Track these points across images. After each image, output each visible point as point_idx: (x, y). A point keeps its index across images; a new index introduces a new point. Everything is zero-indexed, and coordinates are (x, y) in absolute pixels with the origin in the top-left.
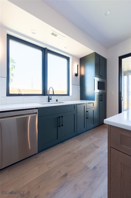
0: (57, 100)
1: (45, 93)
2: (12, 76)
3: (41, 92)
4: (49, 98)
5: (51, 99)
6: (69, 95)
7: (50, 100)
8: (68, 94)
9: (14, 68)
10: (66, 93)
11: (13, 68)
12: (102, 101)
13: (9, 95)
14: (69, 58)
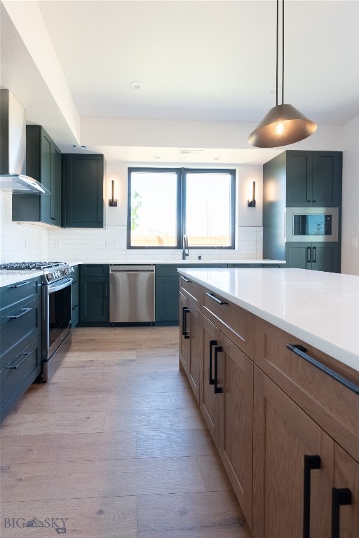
0: (200, 258)
1: (181, 244)
2: (138, 218)
3: (174, 244)
4: (184, 252)
5: (188, 255)
6: (234, 248)
8: (232, 247)
9: (140, 206)
10: (229, 244)
11: (138, 206)
12: (315, 261)
13: (129, 247)
14: (234, 171)
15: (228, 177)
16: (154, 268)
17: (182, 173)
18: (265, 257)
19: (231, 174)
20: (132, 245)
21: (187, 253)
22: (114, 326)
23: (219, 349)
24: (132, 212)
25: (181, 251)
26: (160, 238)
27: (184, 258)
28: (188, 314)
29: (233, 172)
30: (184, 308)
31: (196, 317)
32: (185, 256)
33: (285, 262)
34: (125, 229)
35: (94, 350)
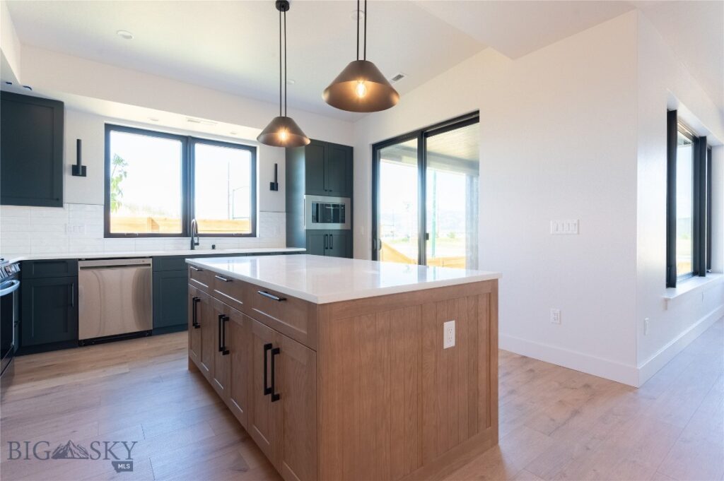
0: (214, 247)
1: (188, 229)
2: (120, 194)
3: (179, 230)
4: (192, 241)
5: (198, 244)
6: (255, 236)
7: (196, 247)
8: (253, 235)
9: (123, 177)
10: (249, 231)
11: (121, 176)
12: (331, 248)
13: (108, 234)
14: (255, 148)
15: (248, 154)
16: (150, 261)
17: (188, 142)
18: (288, 245)
19: (251, 151)
20: (112, 231)
21: (196, 241)
22: (85, 345)
23: (227, 319)
24: (111, 185)
25: (187, 240)
26: (152, 221)
27: (192, 248)
28: (198, 303)
29: (253, 150)
30: (194, 299)
31: (208, 303)
32: (193, 245)
33: (305, 250)
34: (101, 209)
35: (58, 375)
